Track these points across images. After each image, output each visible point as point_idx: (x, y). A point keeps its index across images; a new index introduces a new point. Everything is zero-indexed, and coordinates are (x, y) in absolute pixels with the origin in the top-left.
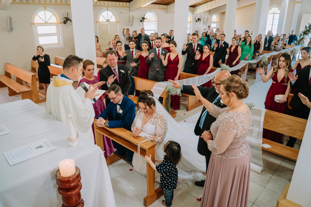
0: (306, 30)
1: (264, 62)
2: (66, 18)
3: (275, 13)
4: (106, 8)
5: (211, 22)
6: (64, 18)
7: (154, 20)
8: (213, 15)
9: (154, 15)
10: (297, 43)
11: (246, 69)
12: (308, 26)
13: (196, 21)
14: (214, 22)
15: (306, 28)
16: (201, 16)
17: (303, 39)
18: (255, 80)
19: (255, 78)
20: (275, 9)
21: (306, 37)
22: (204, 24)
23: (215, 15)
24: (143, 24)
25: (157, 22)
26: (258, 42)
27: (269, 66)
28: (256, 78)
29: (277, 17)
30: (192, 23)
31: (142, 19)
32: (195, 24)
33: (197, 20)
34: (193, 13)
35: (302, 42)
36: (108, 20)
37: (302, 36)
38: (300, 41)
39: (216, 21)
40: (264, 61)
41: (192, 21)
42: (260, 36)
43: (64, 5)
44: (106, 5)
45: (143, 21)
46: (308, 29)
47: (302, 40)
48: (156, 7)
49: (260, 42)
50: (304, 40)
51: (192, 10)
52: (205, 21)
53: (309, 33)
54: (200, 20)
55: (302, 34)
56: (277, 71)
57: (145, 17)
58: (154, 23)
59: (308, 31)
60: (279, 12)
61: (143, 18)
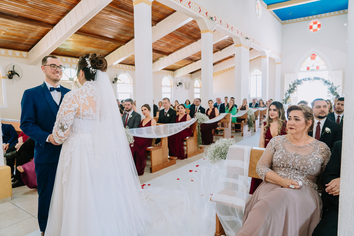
0: (290, 88)
1: (250, 116)
2: (12, 71)
3: (258, 75)
4: (69, 65)
5: (194, 87)
6: (9, 71)
7: (130, 83)
8: (195, 80)
9: (129, 77)
10: (284, 102)
11: (229, 122)
12: (291, 84)
13: (178, 86)
14: (197, 88)
15: (290, 87)
16: (182, 80)
17: (288, 97)
18: (242, 137)
19: (242, 135)
20: (257, 71)
21: (291, 95)
22: (186, 89)
23: (197, 81)
24: (116, 86)
25: (133, 84)
26: (243, 107)
27: (257, 122)
28: (244, 135)
29: (260, 78)
30: (173, 87)
31: (114, 80)
32: (177, 89)
33: (178, 84)
34: (173, 77)
35: (289, 101)
36: (71, 78)
37: (288, 95)
38: (286, 100)
39: (199, 86)
40: (251, 114)
41: (172, 85)
42: (245, 100)
43: (10, 56)
44: (70, 61)
45: (115, 82)
46: (292, 87)
47: (289, 99)
48: (131, 68)
49: (246, 107)
50: (291, 99)
51: (172, 73)
52: (187, 86)
53: (294, 91)
54: (182, 84)
55: (288, 92)
56: (270, 125)
57: (118, 78)
58: (130, 85)
59: (293, 90)
60: (260, 73)
61: (116, 79)
